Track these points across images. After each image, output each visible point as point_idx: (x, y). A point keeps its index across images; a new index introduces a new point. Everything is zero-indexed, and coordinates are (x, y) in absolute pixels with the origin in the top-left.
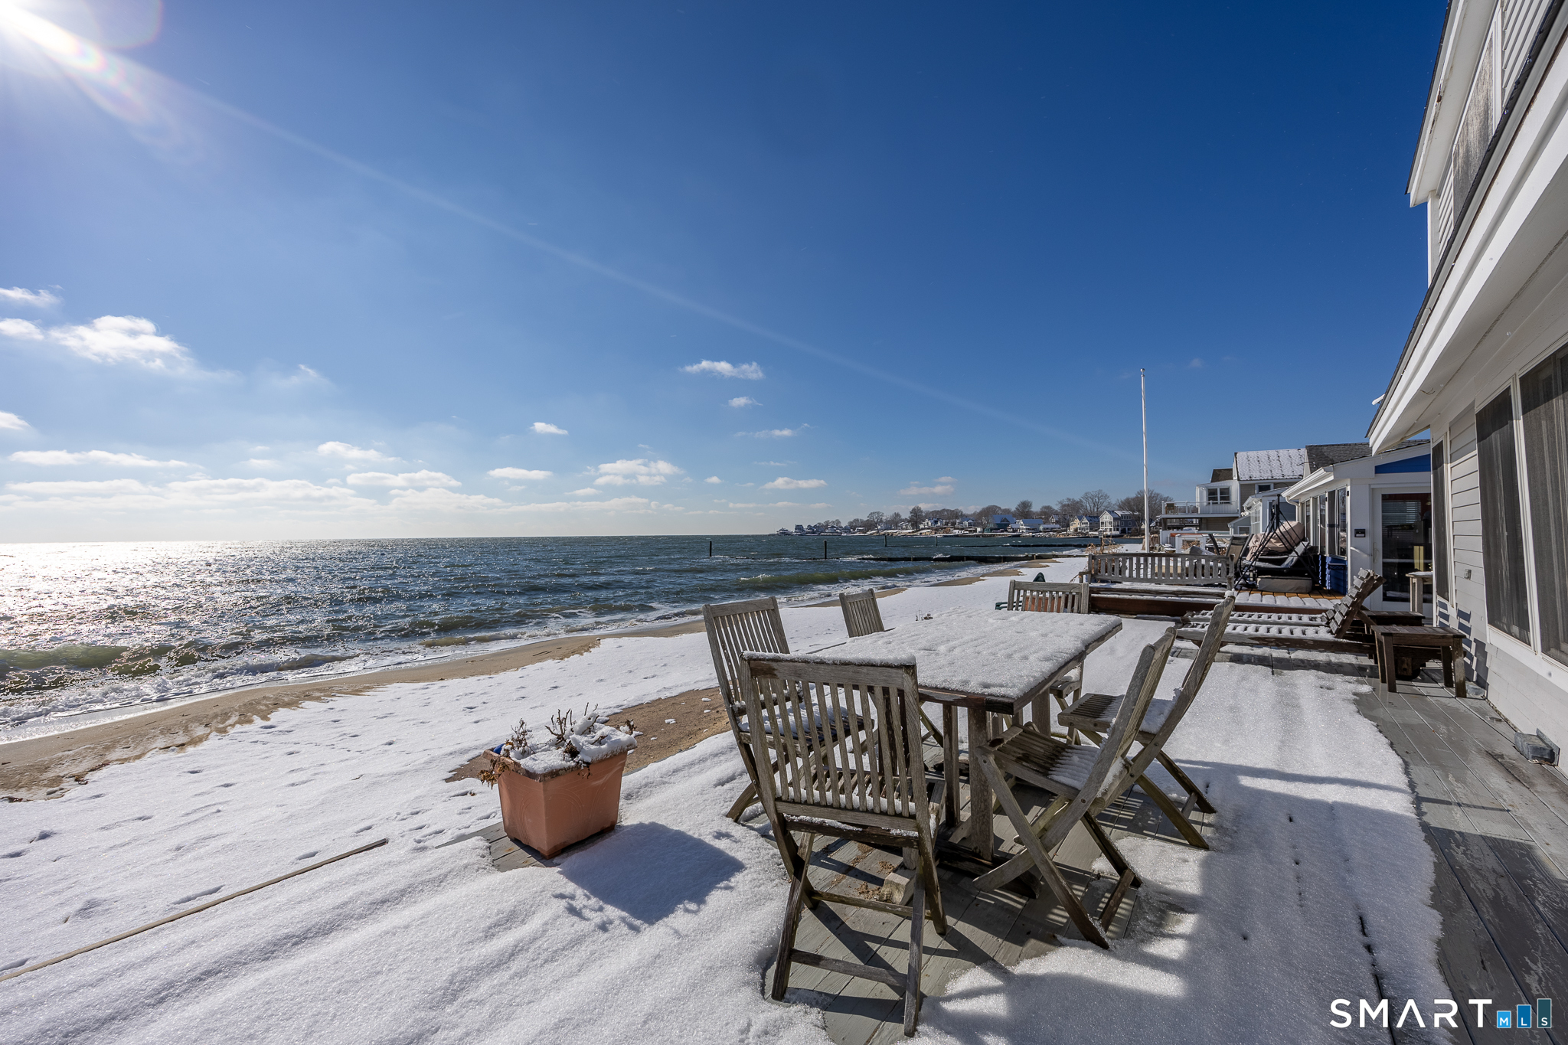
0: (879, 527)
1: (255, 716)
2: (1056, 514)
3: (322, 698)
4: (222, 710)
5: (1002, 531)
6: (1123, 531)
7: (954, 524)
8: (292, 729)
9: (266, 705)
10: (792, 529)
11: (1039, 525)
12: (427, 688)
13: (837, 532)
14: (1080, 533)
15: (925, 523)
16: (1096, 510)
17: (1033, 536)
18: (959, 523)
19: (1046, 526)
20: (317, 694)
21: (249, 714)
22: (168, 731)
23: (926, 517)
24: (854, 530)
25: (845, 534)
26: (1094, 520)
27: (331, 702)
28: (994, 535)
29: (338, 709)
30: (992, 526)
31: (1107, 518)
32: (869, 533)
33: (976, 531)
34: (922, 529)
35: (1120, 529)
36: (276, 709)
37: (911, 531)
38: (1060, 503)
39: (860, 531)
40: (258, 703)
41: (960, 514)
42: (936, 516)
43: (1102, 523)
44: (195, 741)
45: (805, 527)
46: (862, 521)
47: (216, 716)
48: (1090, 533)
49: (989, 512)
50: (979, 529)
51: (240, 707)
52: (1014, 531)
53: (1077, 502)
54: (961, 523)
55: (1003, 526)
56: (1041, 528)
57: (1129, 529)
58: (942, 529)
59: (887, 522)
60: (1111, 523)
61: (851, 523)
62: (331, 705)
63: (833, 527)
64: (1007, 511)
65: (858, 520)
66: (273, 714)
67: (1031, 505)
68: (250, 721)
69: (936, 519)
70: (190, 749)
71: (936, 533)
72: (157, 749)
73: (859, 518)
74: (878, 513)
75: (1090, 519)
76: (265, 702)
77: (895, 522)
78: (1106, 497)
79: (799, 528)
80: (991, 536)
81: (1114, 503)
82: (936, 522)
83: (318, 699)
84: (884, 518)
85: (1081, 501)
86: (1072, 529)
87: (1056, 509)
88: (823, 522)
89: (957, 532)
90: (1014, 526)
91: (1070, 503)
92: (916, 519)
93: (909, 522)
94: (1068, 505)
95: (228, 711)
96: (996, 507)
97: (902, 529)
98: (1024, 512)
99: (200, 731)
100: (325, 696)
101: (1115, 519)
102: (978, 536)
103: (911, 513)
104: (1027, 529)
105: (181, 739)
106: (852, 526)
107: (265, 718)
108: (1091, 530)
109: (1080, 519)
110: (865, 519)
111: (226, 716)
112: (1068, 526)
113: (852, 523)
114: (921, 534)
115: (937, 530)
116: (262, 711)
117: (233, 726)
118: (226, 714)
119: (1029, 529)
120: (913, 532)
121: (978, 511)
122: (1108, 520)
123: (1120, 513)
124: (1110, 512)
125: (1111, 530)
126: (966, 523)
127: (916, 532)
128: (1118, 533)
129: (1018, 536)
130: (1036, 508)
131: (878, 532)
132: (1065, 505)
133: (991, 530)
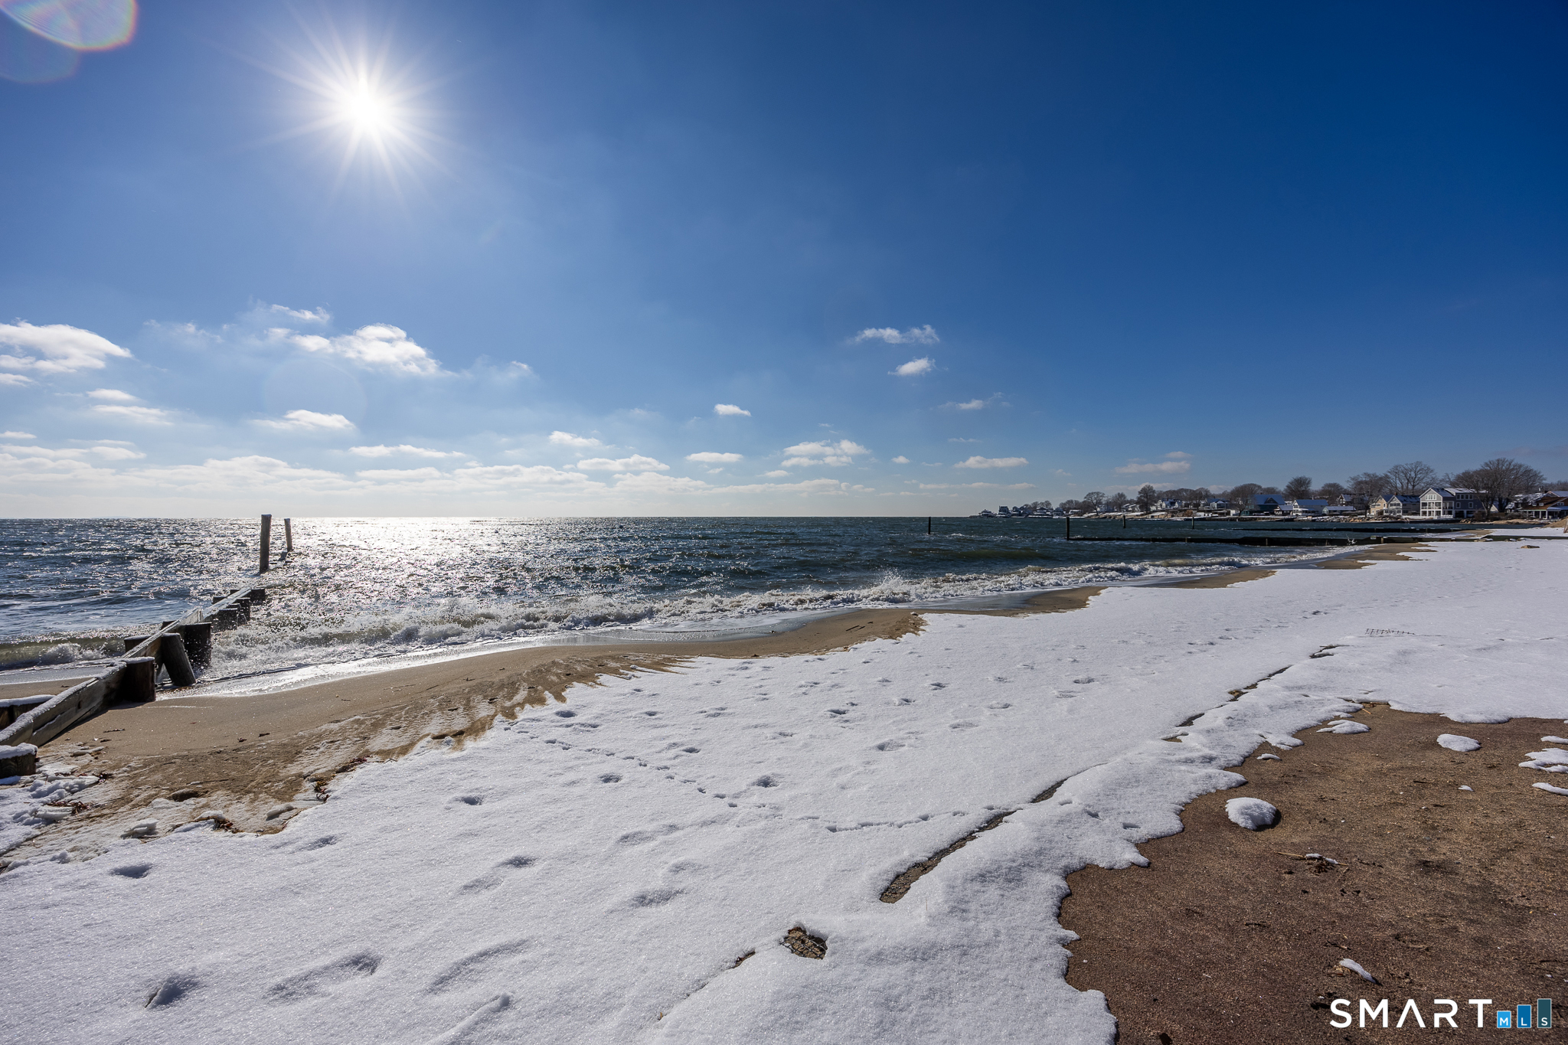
0: (1098, 509)
1: (547, 692)
2: (1347, 493)
3: (622, 671)
4: (509, 677)
5: (1266, 514)
6: (1460, 515)
7: (1197, 506)
8: (597, 721)
9: (558, 675)
10: (996, 511)
11: (1323, 507)
12: (747, 668)
13: (1048, 515)
14: (1387, 516)
15: (1158, 504)
16: (1410, 487)
17: (1314, 521)
18: (1204, 505)
19: (1332, 508)
20: (613, 664)
21: (540, 688)
22: (447, 705)
23: (1159, 498)
24: (1067, 512)
25: (1057, 517)
26: (1411, 501)
27: (634, 679)
28: (1256, 519)
29: (646, 692)
30: (1252, 507)
31: (1431, 498)
32: (1086, 515)
33: (1229, 513)
34: (1154, 512)
35: (1453, 512)
36: (570, 682)
37: (1139, 514)
38: (1353, 479)
39: (1075, 513)
40: (548, 671)
41: (1203, 493)
42: (1172, 497)
43: (1425, 504)
44: (477, 729)
45: (1010, 509)
46: (1077, 503)
47: (502, 687)
48: (1404, 517)
49: (1245, 492)
50: (1233, 512)
51: (528, 674)
52: (1284, 514)
53: (1381, 478)
54: (1207, 504)
55: (1269, 507)
56: (1325, 510)
57: (1468, 513)
58: (1181, 511)
59: (1108, 504)
60: (1438, 504)
61: (1063, 505)
62: (634, 683)
63: (1042, 509)
64: (1271, 491)
65: (1072, 501)
66: (568, 690)
67: (1309, 483)
68: (542, 701)
69: (1172, 501)
70: (469, 744)
71: (1173, 516)
72: (429, 738)
73: (1074, 499)
74: (1098, 493)
75: (1403, 499)
76: (554, 670)
77: (1119, 503)
78: (1428, 470)
79: (1003, 509)
80: (1251, 519)
81: (1441, 478)
82: (1172, 504)
83: (615, 672)
84: (1104, 500)
85: (1386, 475)
86: (1373, 512)
87: (1345, 488)
88: (1030, 503)
89: (1202, 515)
90: (1285, 508)
91: (1368, 479)
92: (1147, 499)
93: (1137, 503)
94: (1366, 482)
95: (515, 679)
96: (1255, 485)
97: (1127, 511)
98: (1299, 490)
99: (483, 710)
100: (623, 668)
101: (1445, 499)
102: (1232, 520)
103: (1140, 493)
104: (1303, 512)
105: (460, 722)
106: (1065, 508)
107: (560, 698)
108: (1405, 512)
109: (1388, 498)
110: (1081, 500)
111: (512, 687)
112: (1368, 508)
113: (1065, 504)
114: (1152, 517)
115: (1174, 513)
116: (555, 684)
117: (521, 705)
118: (513, 683)
119: (1306, 512)
120: (1142, 515)
121: (1229, 491)
122: (1435, 500)
123: (1453, 491)
124: (1437, 490)
125: (1438, 513)
126: (1215, 505)
127: (1146, 514)
128: (1450, 517)
129: (1292, 520)
130: (1316, 486)
131: (1097, 515)
132: (1361, 482)
133: (1251, 513)
